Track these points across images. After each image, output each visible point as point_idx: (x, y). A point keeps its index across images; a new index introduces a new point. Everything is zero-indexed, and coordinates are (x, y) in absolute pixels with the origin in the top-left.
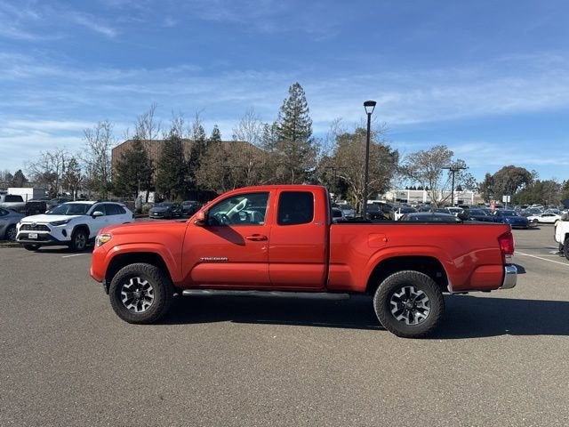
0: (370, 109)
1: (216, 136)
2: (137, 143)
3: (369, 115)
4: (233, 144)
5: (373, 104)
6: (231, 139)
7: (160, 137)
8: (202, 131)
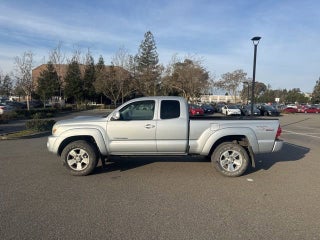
0: (256, 42)
1: (101, 62)
2: (50, 66)
3: (256, 46)
4: (112, 67)
5: (257, 39)
6: (110, 64)
7: (65, 63)
8: (92, 59)
